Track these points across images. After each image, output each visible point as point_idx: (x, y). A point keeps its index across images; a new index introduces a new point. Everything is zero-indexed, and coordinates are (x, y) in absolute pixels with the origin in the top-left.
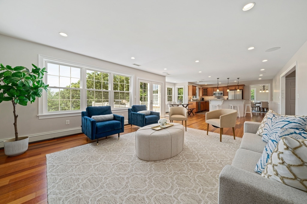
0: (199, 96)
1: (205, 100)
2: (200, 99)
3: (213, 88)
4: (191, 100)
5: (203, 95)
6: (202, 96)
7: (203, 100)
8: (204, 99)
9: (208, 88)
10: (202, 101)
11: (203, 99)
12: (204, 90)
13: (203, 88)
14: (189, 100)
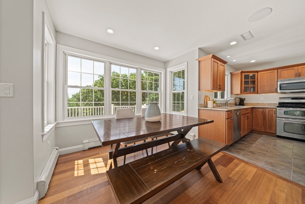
0: (232, 93)
1: (247, 104)
2: (233, 102)
3: (277, 69)
4: (210, 104)
5: (245, 90)
6: (241, 93)
7: (243, 105)
8: (245, 102)
9: (257, 72)
10: (240, 105)
11: (242, 102)
12: (246, 77)
13: (242, 72)
14: (200, 105)
